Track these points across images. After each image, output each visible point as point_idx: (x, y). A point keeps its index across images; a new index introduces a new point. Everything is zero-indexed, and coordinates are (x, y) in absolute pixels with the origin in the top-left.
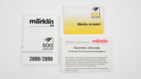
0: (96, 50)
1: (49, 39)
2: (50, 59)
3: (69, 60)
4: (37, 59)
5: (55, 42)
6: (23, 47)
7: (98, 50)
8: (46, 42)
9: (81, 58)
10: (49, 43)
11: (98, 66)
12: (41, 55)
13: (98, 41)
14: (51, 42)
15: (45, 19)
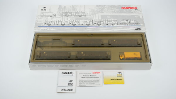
0: (95, 77)
1: (71, 81)
2: (71, 90)
3: (81, 81)
4: (65, 90)
5: (74, 82)
6: (58, 85)
7: (96, 77)
8: (69, 82)
9: (87, 80)
10: (71, 83)
11: (95, 84)
12: (67, 88)
13: (95, 73)
14: (72, 82)
15: (69, 72)
